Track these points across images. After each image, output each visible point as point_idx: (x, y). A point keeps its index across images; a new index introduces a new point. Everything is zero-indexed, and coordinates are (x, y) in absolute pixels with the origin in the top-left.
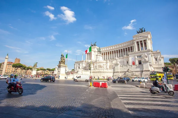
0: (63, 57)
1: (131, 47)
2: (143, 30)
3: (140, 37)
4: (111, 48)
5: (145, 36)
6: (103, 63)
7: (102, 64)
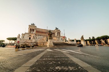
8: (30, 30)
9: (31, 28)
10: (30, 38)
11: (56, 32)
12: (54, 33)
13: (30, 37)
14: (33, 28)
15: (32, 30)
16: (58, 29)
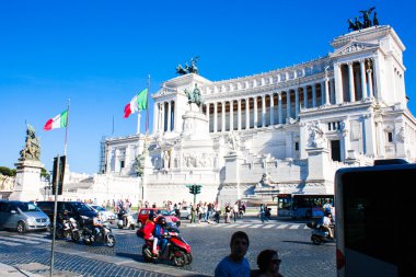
0: (33, 137)
1: (318, 86)
2: (371, 18)
3: (354, 48)
4: (255, 84)
5: (370, 46)
6: (203, 150)
7: (197, 154)
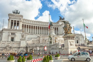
8: (12, 23)
9: (14, 20)
10: (12, 39)
11: (61, 25)
12: (57, 28)
13: (13, 36)
14: (17, 20)
15: (15, 23)
16: (63, 19)
